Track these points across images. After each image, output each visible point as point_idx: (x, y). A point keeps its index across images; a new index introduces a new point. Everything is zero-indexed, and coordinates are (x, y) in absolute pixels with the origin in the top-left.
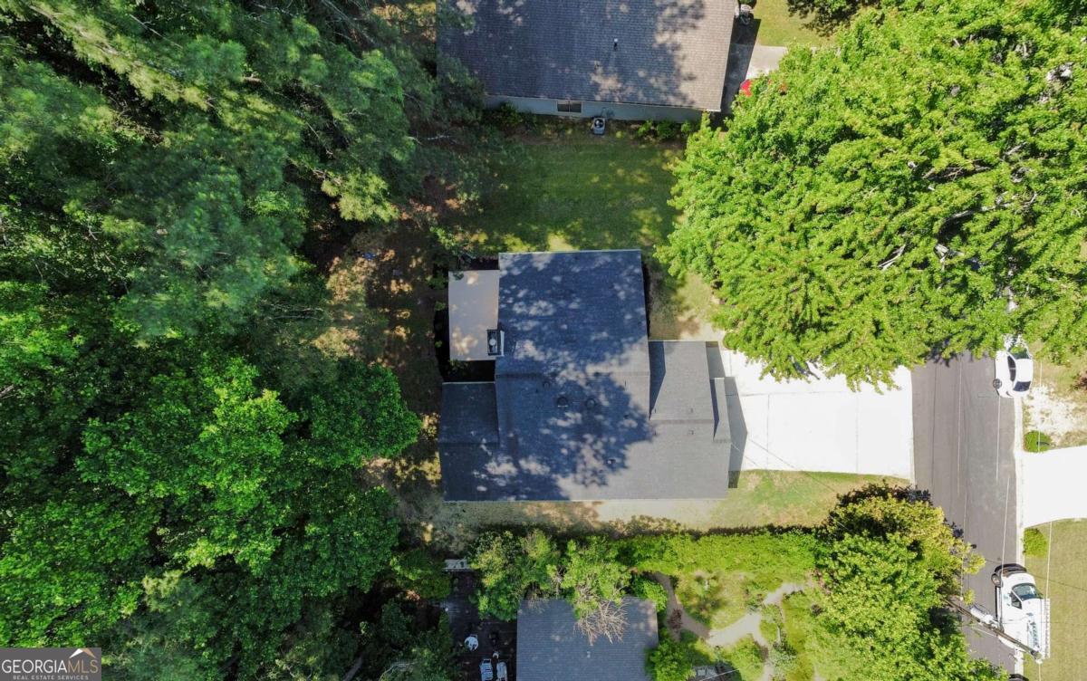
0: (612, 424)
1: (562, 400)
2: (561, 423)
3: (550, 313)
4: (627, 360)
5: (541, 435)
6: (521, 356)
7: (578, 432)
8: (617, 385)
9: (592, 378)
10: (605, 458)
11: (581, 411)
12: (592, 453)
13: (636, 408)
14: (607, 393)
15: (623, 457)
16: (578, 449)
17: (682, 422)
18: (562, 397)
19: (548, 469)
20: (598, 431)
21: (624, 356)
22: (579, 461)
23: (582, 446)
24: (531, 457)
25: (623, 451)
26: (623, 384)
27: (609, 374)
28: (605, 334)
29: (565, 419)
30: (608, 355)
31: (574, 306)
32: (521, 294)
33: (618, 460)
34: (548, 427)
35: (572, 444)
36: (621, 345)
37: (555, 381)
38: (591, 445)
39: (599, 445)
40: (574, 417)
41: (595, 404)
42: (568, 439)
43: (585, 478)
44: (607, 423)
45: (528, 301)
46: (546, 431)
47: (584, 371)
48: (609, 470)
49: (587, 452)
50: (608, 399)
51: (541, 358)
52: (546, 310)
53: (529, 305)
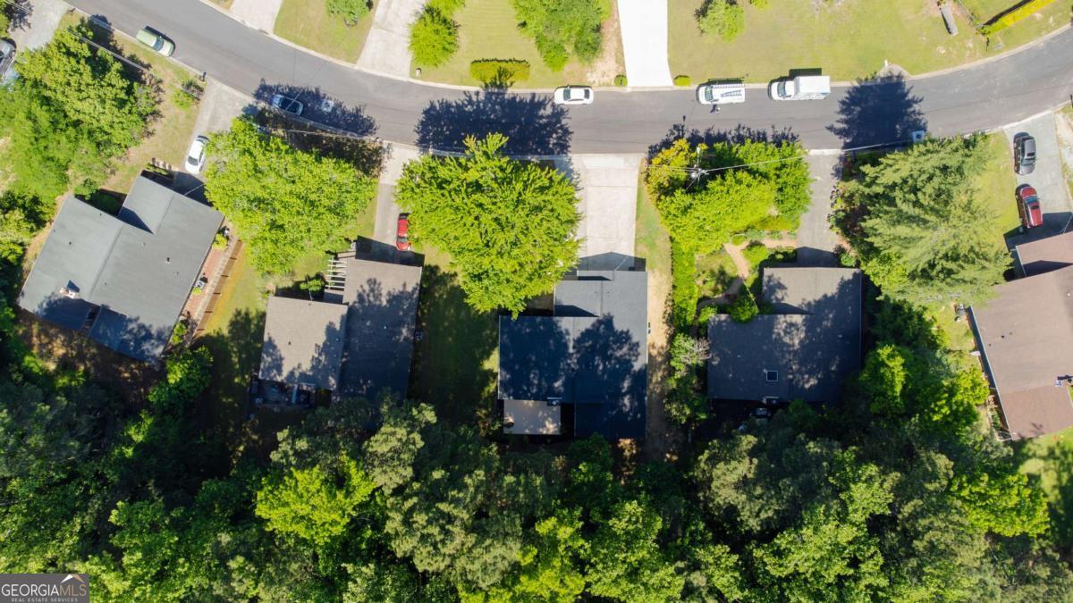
0: (602, 339)
1: (587, 366)
2: (601, 367)
3: (537, 371)
4: (567, 330)
5: (607, 379)
6: (562, 389)
7: (606, 358)
8: (580, 336)
9: (575, 351)
10: (622, 343)
11: (595, 356)
12: (619, 350)
13: (593, 325)
14: (585, 341)
15: (622, 332)
16: (616, 358)
17: (602, 299)
19: (628, 376)
20: (606, 346)
21: (564, 332)
22: (624, 358)
23: (614, 356)
24: (621, 386)
25: (618, 333)
26: (580, 333)
27: (574, 340)
28: (551, 342)
29: (598, 365)
30: (564, 341)
31: (534, 358)
32: (525, 388)
33: (624, 335)
34: (603, 376)
35: (613, 362)
36: (558, 333)
37: (576, 370)
38: (614, 351)
39: (614, 346)
40: (597, 360)
41: (591, 348)
42: (610, 364)
43: (634, 355)
44: (601, 342)
45: (530, 384)
46: (606, 377)
47: (572, 354)
48: (629, 341)
49: (618, 354)
50: (588, 341)
51: (564, 378)
52: (535, 374)
53: (532, 384)
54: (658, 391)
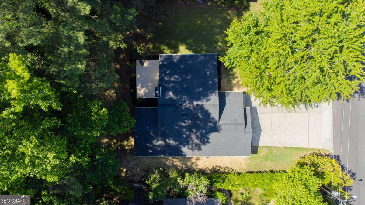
0: (203, 125)
1: (184, 115)
2: (183, 124)
3: (179, 80)
4: (209, 99)
5: (175, 129)
6: (168, 97)
7: (189, 128)
8: (206, 109)
9: (195, 106)
10: (201, 139)
11: (191, 120)
12: (195, 137)
13: (213, 118)
14: (201, 112)
15: (208, 138)
16: (190, 135)
17: (231, 124)
18: (184, 114)
19: (177, 143)
20: (198, 128)
21: (208, 98)
22: (190, 140)
23: (191, 134)
24: (171, 138)
25: (208, 136)
26: (208, 109)
27: (203, 105)
28: (201, 89)
29: (185, 123)
30: (202, 98)
31: (188, 78)
32: (168, 72)
33: (206, 140)
34: (178, 126)
35: (188, 133)
36: (207, 94)
37: (181, 107)
38: (195, 133)
39: (199, 133)
40: (188, 122)
41: (197, 117)
42: (186, 131)
43: (193, 147)
44: (201, 125)
45: (171, 75)
46: (177, 128)
47: (192, 104)
48: (202, 144)
49: (193, 137)
50: (202, 115)
51: (176, 98)
52: (178, 79)
53: (171, 77)
54: (167, 163)
